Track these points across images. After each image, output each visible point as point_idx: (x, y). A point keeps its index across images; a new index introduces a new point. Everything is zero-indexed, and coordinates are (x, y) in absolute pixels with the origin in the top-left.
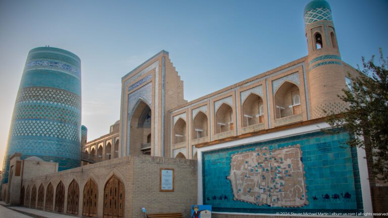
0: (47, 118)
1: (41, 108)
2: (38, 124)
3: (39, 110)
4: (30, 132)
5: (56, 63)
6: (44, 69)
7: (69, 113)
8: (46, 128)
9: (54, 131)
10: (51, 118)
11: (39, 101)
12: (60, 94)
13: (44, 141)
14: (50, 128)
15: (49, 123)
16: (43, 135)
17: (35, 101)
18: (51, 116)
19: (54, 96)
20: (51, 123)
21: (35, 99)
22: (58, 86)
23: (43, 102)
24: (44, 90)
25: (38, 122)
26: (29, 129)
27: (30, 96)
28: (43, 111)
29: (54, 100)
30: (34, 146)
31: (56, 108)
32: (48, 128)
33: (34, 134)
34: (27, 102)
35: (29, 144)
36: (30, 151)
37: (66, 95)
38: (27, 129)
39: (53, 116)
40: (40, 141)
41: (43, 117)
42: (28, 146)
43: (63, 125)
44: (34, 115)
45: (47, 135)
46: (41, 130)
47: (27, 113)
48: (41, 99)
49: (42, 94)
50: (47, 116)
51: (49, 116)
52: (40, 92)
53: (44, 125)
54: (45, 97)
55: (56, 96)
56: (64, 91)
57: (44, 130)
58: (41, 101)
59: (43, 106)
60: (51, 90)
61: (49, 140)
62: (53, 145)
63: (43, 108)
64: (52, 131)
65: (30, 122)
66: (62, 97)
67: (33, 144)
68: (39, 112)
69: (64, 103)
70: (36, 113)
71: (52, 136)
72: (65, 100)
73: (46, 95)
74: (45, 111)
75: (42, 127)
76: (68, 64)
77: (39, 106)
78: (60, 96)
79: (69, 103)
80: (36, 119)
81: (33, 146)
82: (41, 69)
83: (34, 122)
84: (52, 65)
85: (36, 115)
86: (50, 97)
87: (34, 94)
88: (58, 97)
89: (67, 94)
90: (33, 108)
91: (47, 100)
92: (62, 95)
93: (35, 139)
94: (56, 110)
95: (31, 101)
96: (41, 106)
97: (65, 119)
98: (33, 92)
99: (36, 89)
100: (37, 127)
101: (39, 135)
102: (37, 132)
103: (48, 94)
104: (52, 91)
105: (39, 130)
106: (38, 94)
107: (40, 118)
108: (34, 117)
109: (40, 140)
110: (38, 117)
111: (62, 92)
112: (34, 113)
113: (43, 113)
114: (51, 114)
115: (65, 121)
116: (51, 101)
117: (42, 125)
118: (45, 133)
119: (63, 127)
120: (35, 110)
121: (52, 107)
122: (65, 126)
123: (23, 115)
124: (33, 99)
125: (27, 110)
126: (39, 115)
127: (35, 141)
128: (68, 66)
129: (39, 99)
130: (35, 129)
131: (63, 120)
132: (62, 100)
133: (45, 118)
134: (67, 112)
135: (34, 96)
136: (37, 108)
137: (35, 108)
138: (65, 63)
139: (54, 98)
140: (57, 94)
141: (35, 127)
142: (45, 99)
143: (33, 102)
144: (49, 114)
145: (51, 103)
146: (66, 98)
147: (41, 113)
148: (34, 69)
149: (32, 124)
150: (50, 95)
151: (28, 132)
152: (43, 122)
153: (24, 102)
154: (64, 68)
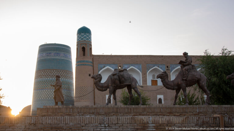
2: (42, 92)
5: (50, 53)
6: (44, 58)
13: (46, 102)
15: (48, 91)
16: (45, 98)
19: (50, 74)
20: (49, 91)
22: (52, 68)
23: (44, 79)
27: (38, 76)
28: (44, 84)
29: (50, 77)
31: (51, 81)
33: (41, 98)
37: (57, 72)
41: (44, 88)
45: (47, 98)
48: (43, 77)
51: (48, 86)
55: (51, 74)
56: (56, 70)
60: (48, 71)
61: (48, 101)
63: (44, 82)
64: (50, 95)
68: (42, 85)
71: (50, 98)
73: (45, 74)
74: (45, 84)
76: (58, 52)
77: (42, 81)
78: (54, 74)
80: (41, 89)
85: (41, 87)
86: (48, 75)
87: (40, 75)
88: (52, 74)
91: (46, 77)
92: (55, 73)
101: (43, 98)
103: (47, 74)
107: (43, 88)
109: (44, 101)
111: (55, 71)
116: (48, 77)
117: (44, 92)
121: (49, 81)
127: (41, 102)
128: (58, 53)
129: (42, 77)
130: (41, 95)
133: (45, 88)
136: (41, 83)
138: (55, 52)
139: (50, 75)
140: (51, 72)
142: (45, 77)
145: (48, 78)
154: (55, 55)
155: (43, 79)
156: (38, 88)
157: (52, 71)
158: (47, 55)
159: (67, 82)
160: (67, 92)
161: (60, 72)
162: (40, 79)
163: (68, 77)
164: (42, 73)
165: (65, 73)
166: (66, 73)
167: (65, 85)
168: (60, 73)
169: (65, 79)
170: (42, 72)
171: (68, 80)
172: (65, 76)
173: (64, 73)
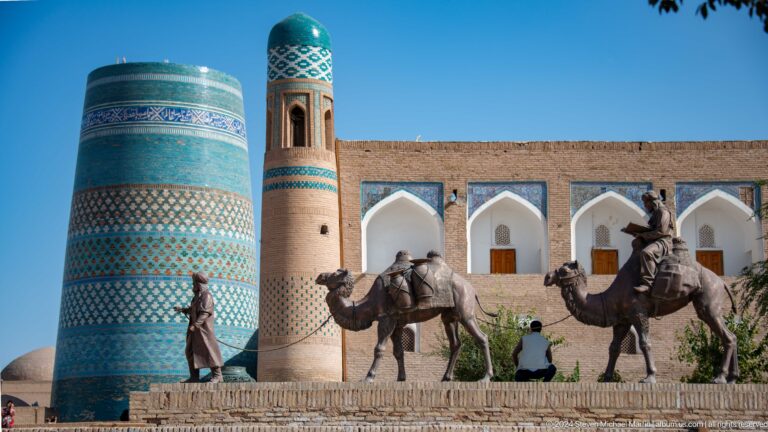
0: (128, 272)
1: (113, 247)
2: (107, 291)
3: (107, 254)
5: (144, 110)
6: (113, 132)
7: (190, 247)
9: (150, 304)
11: (106, 229)
12: (161, 200)
15: (134, 285)
18: (139, 266)
19: (144, 206)
21: (98, 224)
22: (153, 178)
23: (116, 228)
24: (118, 194)
25: (108, 285)
27: (88, 215)
28: (117, 253)
29: (143, 219)
30: (101, 352)
31: (150, 240)
35: (88, 349)
36: (92, 365)
37: (178, 199)
39: (145, 264)
41: (117, 271)
43: (173, 284)
44: (98, 268)
49: (112, 208)
50: (128, 266)
51: (134, 264)
52: (109, 201)
53: (123, 292)
54: (122, 214)
55: (149, 205)
56: (171, 186)
58: (111, 227)
59: (118, 240)
60: (134, 193)
62: (146, 346)
63: (118, 246)
64: (143, 306)
65: (90, 287)
66: (166, 207)
67: (98, 347)
68: (107, 259)
69: (172, 222)
70: (103, 260)
72: (177, 214)
73: (123, 207)
76: (178, 104)
77: (108, 241)
78: (161, 206)
79: (188, 221)
80: (103, 278)
81: (97, 353)
82: (108, 132)
83: (98, 286)
84: (134, 119)
85: (103, 266)
86: (133, 213)
87: (95, 209)
88: (155, 207)
89: (182, 194)
90: (94, 249)
91: (127, 221)
92: (166, 201)
93: (103, 334)
94: (150, 245)
95: (89, 230)
96: (113, 238)
97: (179, 266)
99: (100, 194)
101: (110, 320)
102: (105, 313)
103: (128, 205)
104: (138, 195)
106: (104, 207)
108: (98, 272)
110: (107, 272)
111: (166, 193)
112: (98, 260)
113: (117, 259)
115: (179, 273)
118: (126, 312)
119: (173, 291)
120: (99, 254)
122: (179, 286)
124: (94, 222)
125: (83, 257)
126: (107, 267)
127: (102, 338)
128: (179, 110)
129: (107, 223)
130: (101, 307)
131: (173, 272)
132: (166, 215)
133: (122, 273)
134: (184, 246)
135: (95, 216)
136: (103, 248)
137: (99, 247)
138: (168, 103)
139: (144, 213)
140: (150, 199)
141: (102, 300)
142: (120, 221)
143: (93, 231)
145: (138, 227)
146: (177, 208)
147: (112, 260)
148: (93, 135)
149: (93, 294)
150: (133, 207)
152: (118, 285)
154: (167, 119)
155: (111, 230)
156: (89, 274)
157: (155, 193)
158: (130, 119)
159: (223, 244)
160: (224, 288)
161: (193, 197)
162: (97, 230)
163: (226, 221)
164: (104, 203)
165: (213, 204)
166: (220, 201)
167: (215, 256)
168: (193, 202)
169: (213, 231)
170: (109, 195)
171: (230, 234)
172: (213, 218)
173: (208, 205)
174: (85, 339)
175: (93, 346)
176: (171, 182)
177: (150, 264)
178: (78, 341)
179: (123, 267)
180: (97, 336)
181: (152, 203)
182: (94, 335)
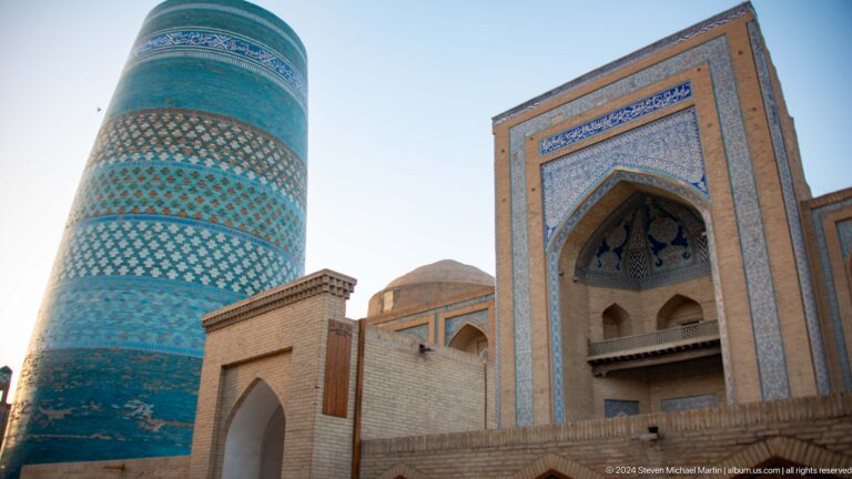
0: (221, 221)
1: (202, 184)
2: (188, 238)
3: (193, 190)
4: (157, 264)
5: (255, 49)
6: (213, 57)
7: (287, 217)
8: (218, 255)
10: (237, 225)
11: (194, 160)
12: (266, 150)
14: (233, 259)
15: (228, 240)
16: (205, 280)
17: (179, 158)
18: (236, 217)
19: (247, 149)
20: (236, 242)
21: (181, 151)
22: (260, 122)
24: (215, 125)
25: (190, 230)
26: (152, 253)
27: (162, 138)
28: (208, 194)
29: (246, 164)
30: (172, 320)
31: (252, 190)
32: (225, 257)
33: (173, 275)
34: (150, 156)
35: (148, 310)
36: (155, 335)
37: (281, 157)
38: (143, 254)
39: (244, 219)
40: (193, 303)
41: (206, 216)
42: (147, 318)
44: (175, 205)
45: (221, 284)
46: (201, 260)
47: (146, 194)
48: (203, 153)
49: (206, 138)
50: (222, 213)
51: (230, 214)
52: (201, 128)
53: (212, 244)
54: (218, 149)
55: (255, 151)
56: (276, 140)
57: (209, 262)
58: (202, 159)
59: (211, 178)
60: (237, 130)
63: (210, 185)
64: (238, 270)
65: (158, 227)
66: (271, 161)
67: (166, 311)
68: (192, 197)
69: (275, 180)
70: (184, 197)
71: (235, 288)
72: (280, 174)
73: (221, 141)
74: (216, 194)
75: (202, 252)
76: (287, 61)
77: (195, 175)
78: (266, 156)
79: (288, 187)
80: (183, 219)
81: (164, 319)
82: (206, 56)
83: (174, 228)
84: (243, 53)
85: (183, 205)
86: (234, 152)
87: (177, 133)
88: (260, 156)
89: (285, 155)
90: (171, 180)
91: (225, 159)
92: (271, 154)
93: (176, 295)
94: (252, 197)
95: (164, 157)
96: (202, 175)
97: (278, 235)
98: (172, 125)
99: (187, 119)
100: (186, 249)
101: (189, 277)
102: (182, 267)
103: (229, 141)
104: (242, 134)
105: (193, 259)
106: (192, 134)
107: (198, 218)
108: (174, 211)
109: (193, 298)
110: (191, 213)
111: (271, 144)
112: (176, 196)
113: (207, 201)
114: (238, 209)
115: (277, 243)
116: (237, 164)
117: (204, 242)
118: (215, 273)
119: (271, 263)
120: (178, 188)
121: (239, 186)
122: (276, 259)
123: (129, 202)
124: (174, 148)
125: (147, 187)
126: (191, 207)
127: (176, 300)
128: (288, 68)
129: (196, 153)
130: (176, 257)
132: (270, 169)
133: (213, 220)
134: (284, 214)
135: (175, 141)
136: (186, 182)
137: (179, 180)
138: (280, 56)
139: (247, 157)
140: (255, 144)
141: (178, 247)
142: (216, 156)
143: (171, 159)
144: (230, 207)
145: (238, 171)
146: (280, 167)
147: (200, 200)
149: (164, 237)
150: (235, 145)
151: (149, 263)
152: (206, 233)
153: (136, 157)
154: (277, 69)
156: (158, 210)
157: (260, 140)
158: (237, 51)
164: (193, 129)
174: (142, 297)
175: (157, 309)
176: (277, 135)
177: (250, 219)
178: (125, 296)
179: (215, 213)
180: (165, 295)
181: (257, 150)
182: (161, 293)
